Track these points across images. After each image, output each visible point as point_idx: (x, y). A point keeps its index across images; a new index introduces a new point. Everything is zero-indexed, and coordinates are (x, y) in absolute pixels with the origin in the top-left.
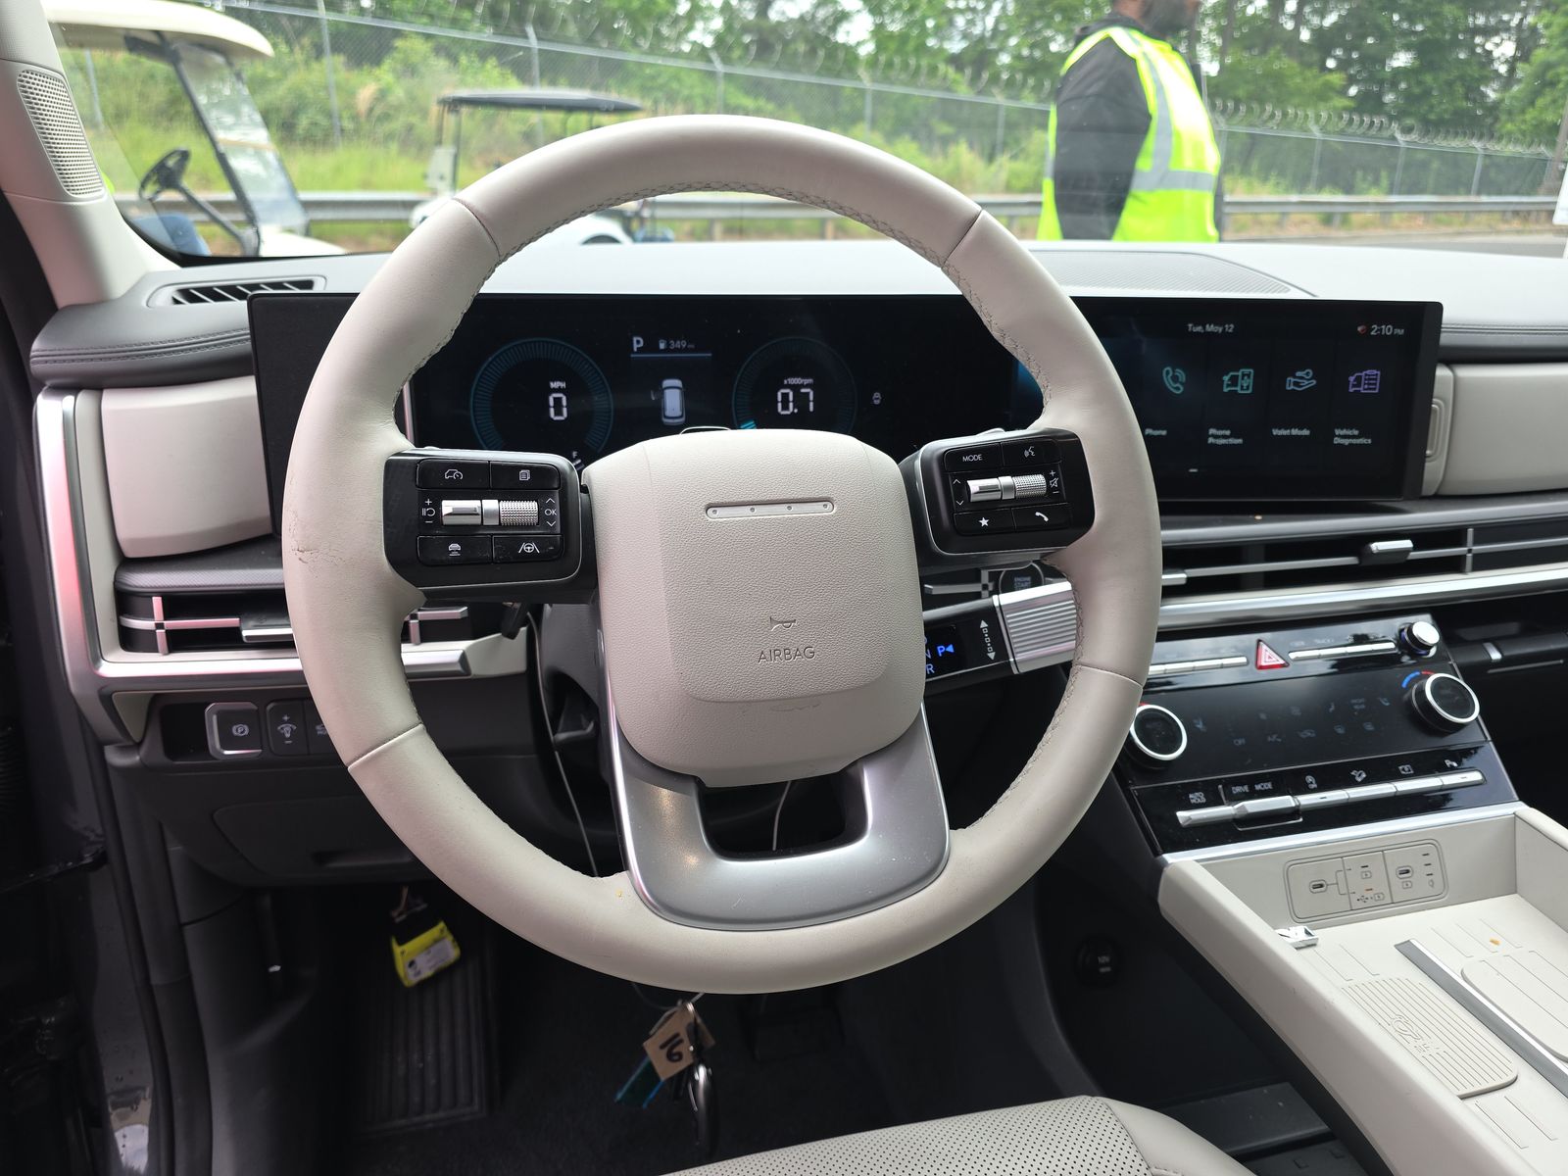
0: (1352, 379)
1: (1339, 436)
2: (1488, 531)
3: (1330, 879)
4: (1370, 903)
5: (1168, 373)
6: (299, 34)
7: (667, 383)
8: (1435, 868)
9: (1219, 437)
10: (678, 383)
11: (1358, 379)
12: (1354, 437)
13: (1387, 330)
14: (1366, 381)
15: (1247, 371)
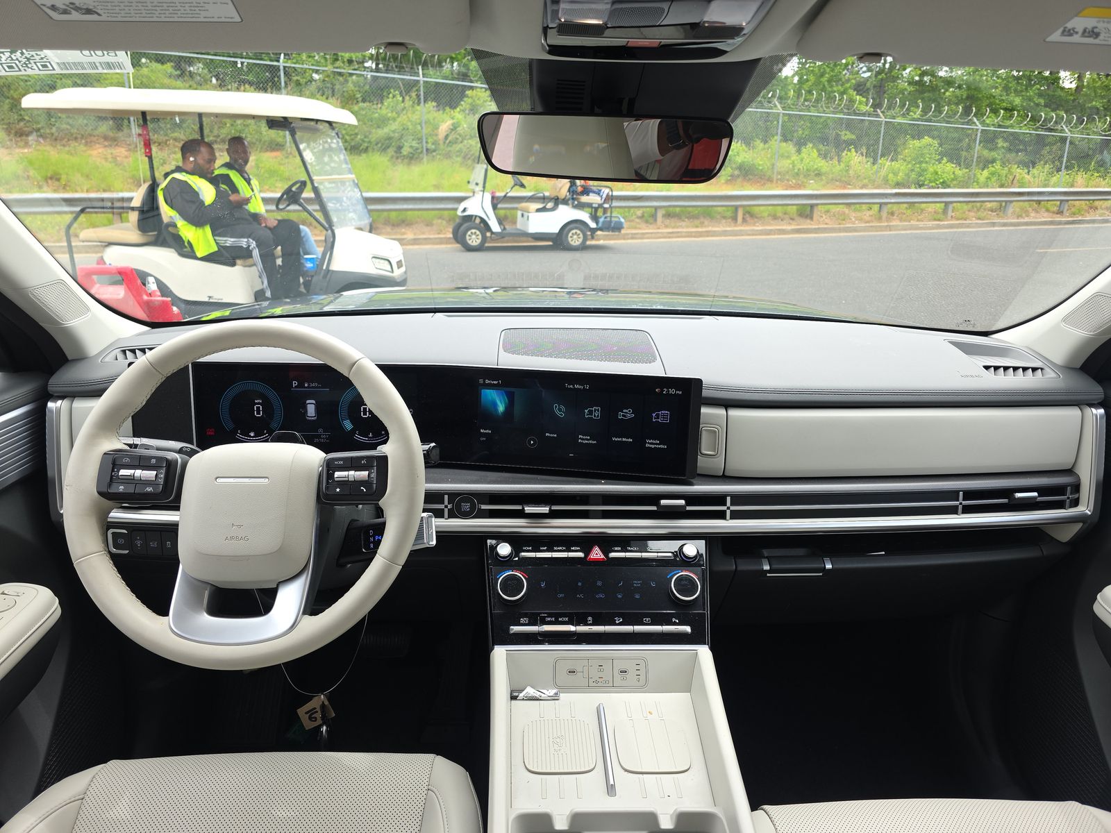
0: (654, 415)
1: (649, 443)
2: (738, 499)
3: (579, 669)
4: (600, 684)
5: (556, 406)
6: (408, 92)
7: (308, 402)
8: (642, 672)
9: (584, 439)
10: (314, 402)
11: (658, 415)
12: (657, 444)
13: (672, 391)
14: (662, 416)
15: (597, 408)
